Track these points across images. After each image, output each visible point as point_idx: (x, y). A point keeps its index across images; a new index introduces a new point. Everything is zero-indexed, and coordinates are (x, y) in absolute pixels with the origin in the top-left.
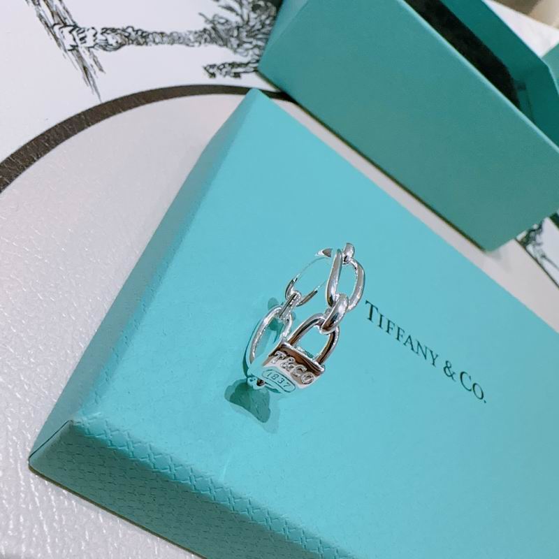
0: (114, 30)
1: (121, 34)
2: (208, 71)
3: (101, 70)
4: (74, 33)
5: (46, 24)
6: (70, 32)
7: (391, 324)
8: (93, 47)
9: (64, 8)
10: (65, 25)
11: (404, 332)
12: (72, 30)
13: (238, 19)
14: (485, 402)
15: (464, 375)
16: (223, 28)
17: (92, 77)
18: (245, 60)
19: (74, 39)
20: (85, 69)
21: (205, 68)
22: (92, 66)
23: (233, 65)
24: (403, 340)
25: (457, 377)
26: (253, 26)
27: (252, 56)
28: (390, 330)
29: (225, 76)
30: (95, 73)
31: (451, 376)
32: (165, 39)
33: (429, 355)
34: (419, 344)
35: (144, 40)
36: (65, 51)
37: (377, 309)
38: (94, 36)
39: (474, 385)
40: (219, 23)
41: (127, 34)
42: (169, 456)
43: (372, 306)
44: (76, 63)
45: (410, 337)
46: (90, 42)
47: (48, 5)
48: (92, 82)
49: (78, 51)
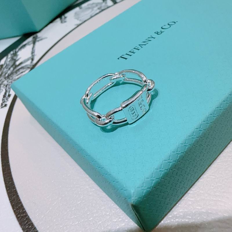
2: (3, 107)
7: (131, 51)
11: (136, 47)
14: (177, 22)
15: (163, 27)
18: (4, 91)
23: (4, 96)
24: (140, 47)
25: (163, 30)
27: (3, 88)
28: (134, 52)
29: (8, 101)
31: (162, 32)
33: (150, 39)
34: (144, 42)
37: (123, 55)
39: (168, 24)
42: (163, 161)
43: (121, 57)
45: (139, 45)
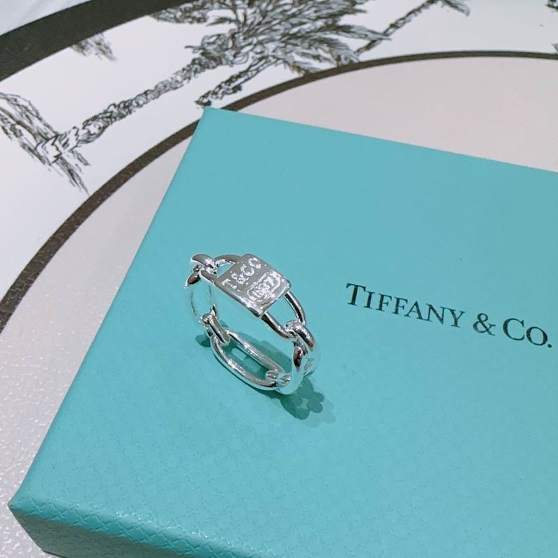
0: (95, 118)
1: (102, 118)
2: (201, 103)
3: (86, 164)
4: (57, 143)
5: (29, 149)
6: (53, 144)
7: (385, 298)
8: (76, 146)
9: (45, 125)
10: (47, 140)
11: (407, 301)
12: (54, 141)
13: (233, 26)
15: (511, 322)
16: (215, 46)
17: (77, 175)
19: (57, 149)
20: (71, 173)
21: (198, 102)
22: (77, 165)
23: (230, 81)
24: (405, 310)
25: (497, 328)
26: (252, 23)
27: (253, 57)
28: (384, 306)
30: (80, 170)
32: (149, 97)
33: (448, 316)
34: (431, 307)
35: (127, 110)
36: (50, 165)
37: (364, 288)
38: (76, 134)
39: (529, 332)
40: (209, 44)
41: (108, 114)
43: (357, 287)
44: (61, 171)
46: (72, 143)
47: (30, 130)
48: (78, 181)
49: (62, 159)
